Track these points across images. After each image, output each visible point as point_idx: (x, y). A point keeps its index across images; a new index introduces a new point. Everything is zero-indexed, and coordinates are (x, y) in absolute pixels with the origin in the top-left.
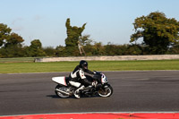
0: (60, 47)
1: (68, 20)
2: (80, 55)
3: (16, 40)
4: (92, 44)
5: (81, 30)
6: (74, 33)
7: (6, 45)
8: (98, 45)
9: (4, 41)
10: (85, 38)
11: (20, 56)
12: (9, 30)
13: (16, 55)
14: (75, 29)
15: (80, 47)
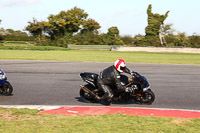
0: (139, 36)
1: (150, 7)
2: (160, 46)
4: (175, 34)
5: (163, 18)
6: (156, 22)
7: (82, 31)
8: (182, 36)
9: (81, 26)
10: (168, 27)
11: (96, 44)
12: (86, 15)
14: (156, 16)
15: (161, 36)
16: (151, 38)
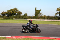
0: (33, 16)
1: (36, 8)
2: (39, 19)
3: (20, 13)
4: (43, 15)
5: (40, 11)
6: (38, 12)
7: (17, 15)
8: (45, 16)
9: (16, 13)
10: (41, 14)
12: (18, 10)
13: (20, 18)
14: (38, 11)
15: (39, 16)
16: (36, 17)
